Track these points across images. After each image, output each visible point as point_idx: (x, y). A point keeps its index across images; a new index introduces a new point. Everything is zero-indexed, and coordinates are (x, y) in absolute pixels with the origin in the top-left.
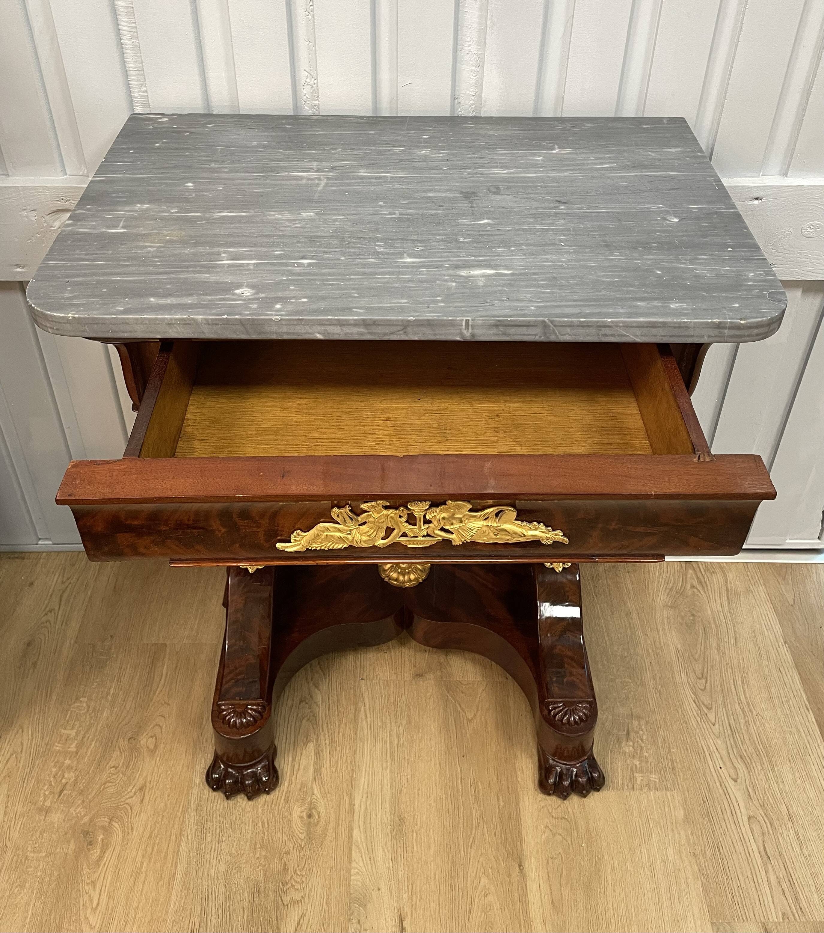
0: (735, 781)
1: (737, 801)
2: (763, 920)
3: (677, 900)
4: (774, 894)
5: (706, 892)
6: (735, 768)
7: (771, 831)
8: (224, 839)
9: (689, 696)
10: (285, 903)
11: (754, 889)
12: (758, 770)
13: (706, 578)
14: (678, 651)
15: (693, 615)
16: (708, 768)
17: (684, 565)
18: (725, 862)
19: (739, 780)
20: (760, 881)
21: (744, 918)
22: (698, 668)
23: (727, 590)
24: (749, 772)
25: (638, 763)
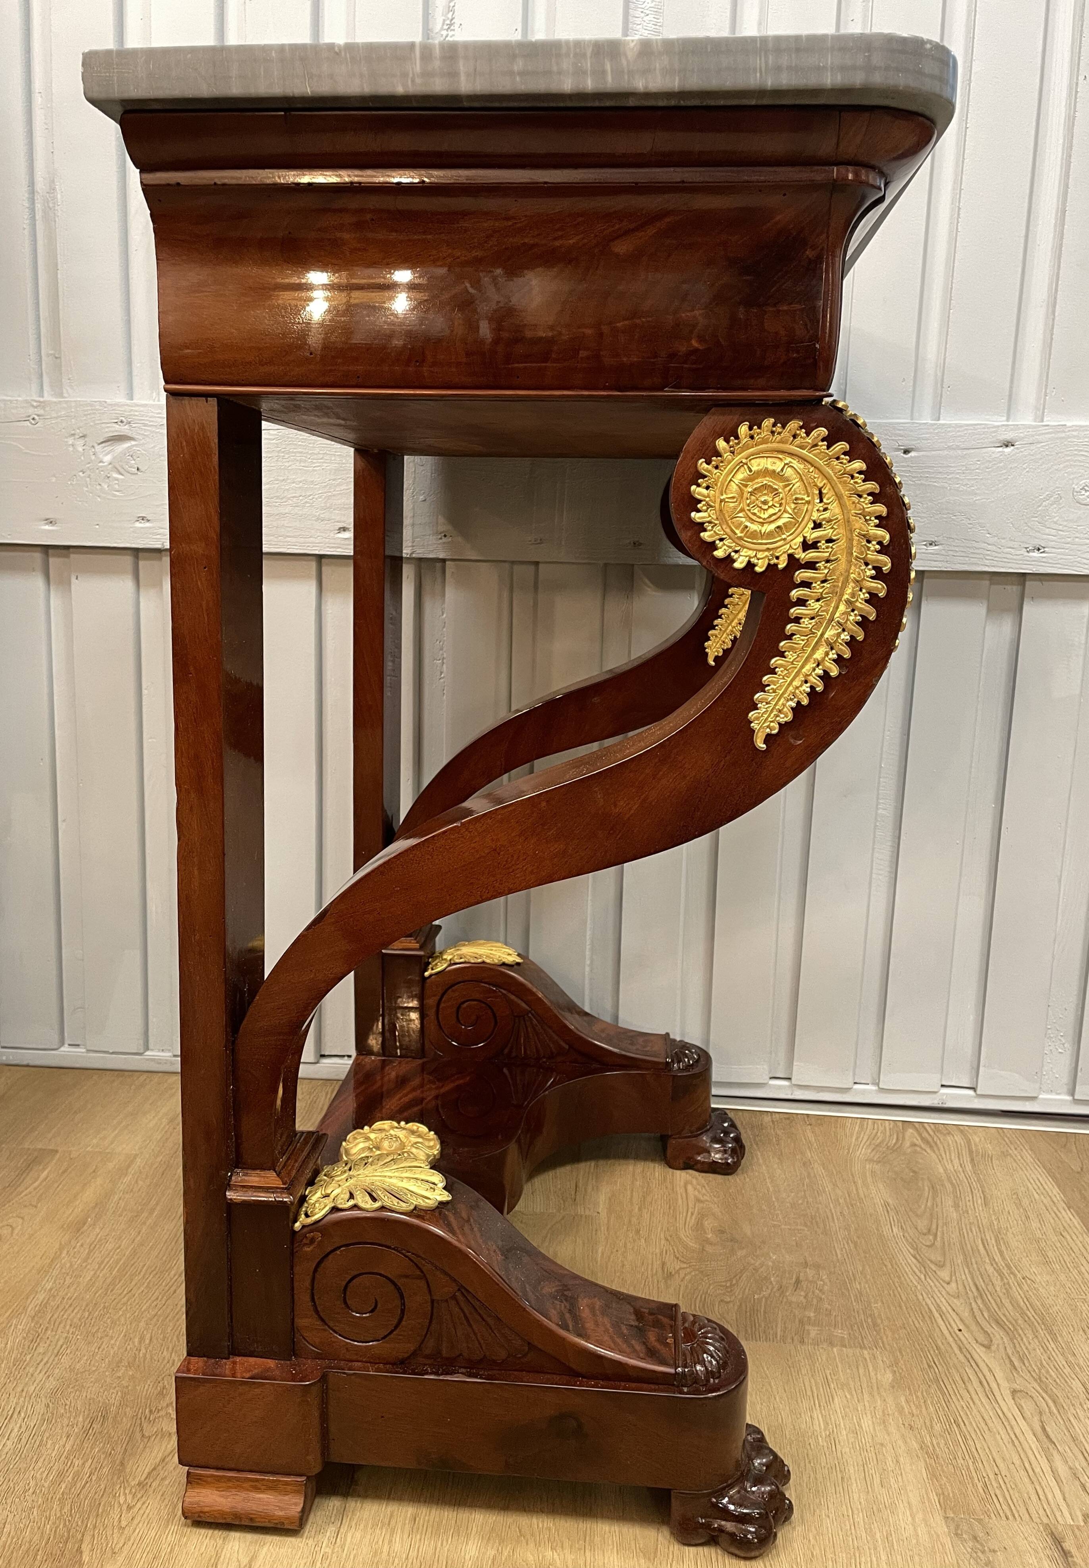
0: (988, 1347)
1: (990, 1370)
2: (1045, 1520)
3: (877, 1481)
4: (1066, 1489)
5: (933, 1475)
6: (986, 1332)
7: (1055, 1411)
8: (68, 1351)
9: (904, 1250)
10: (147, 1434)
11: (1026, 1480)
12: (1027, 1338)
13: (935, 1139)
14: (886, 1205)
15: (914, 1172)
16: (937, 1329)
17: (900, 1124)
18: (971, 1442)
19: (993, 1348)
20: (1038, 1470)
21: (1009, 1514)
22: (922, 1224)
23: (971, 1152)
24: (1011, 1340)
25: (812, 1315)
